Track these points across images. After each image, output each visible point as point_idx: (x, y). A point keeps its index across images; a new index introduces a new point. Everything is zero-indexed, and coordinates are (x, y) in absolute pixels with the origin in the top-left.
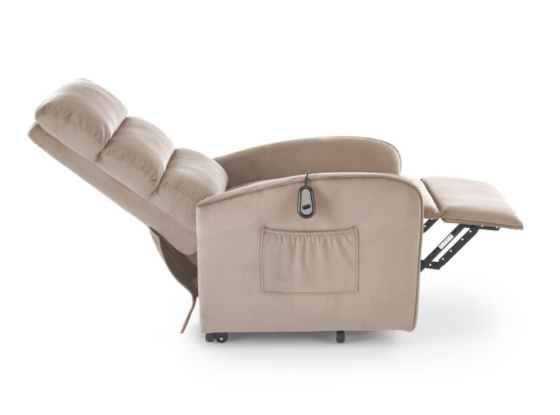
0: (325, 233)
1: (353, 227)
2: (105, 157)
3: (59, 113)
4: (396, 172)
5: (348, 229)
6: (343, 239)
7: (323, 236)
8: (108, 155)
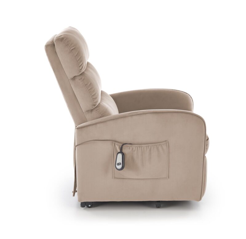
0: (149, 145)
1: (166, 141)
2: (77, 80)
3: (69, 45)
4: (190, 110)
5: (163, 142)
6: (160, 148)
7: (148, 146)
8: (80, 80)
